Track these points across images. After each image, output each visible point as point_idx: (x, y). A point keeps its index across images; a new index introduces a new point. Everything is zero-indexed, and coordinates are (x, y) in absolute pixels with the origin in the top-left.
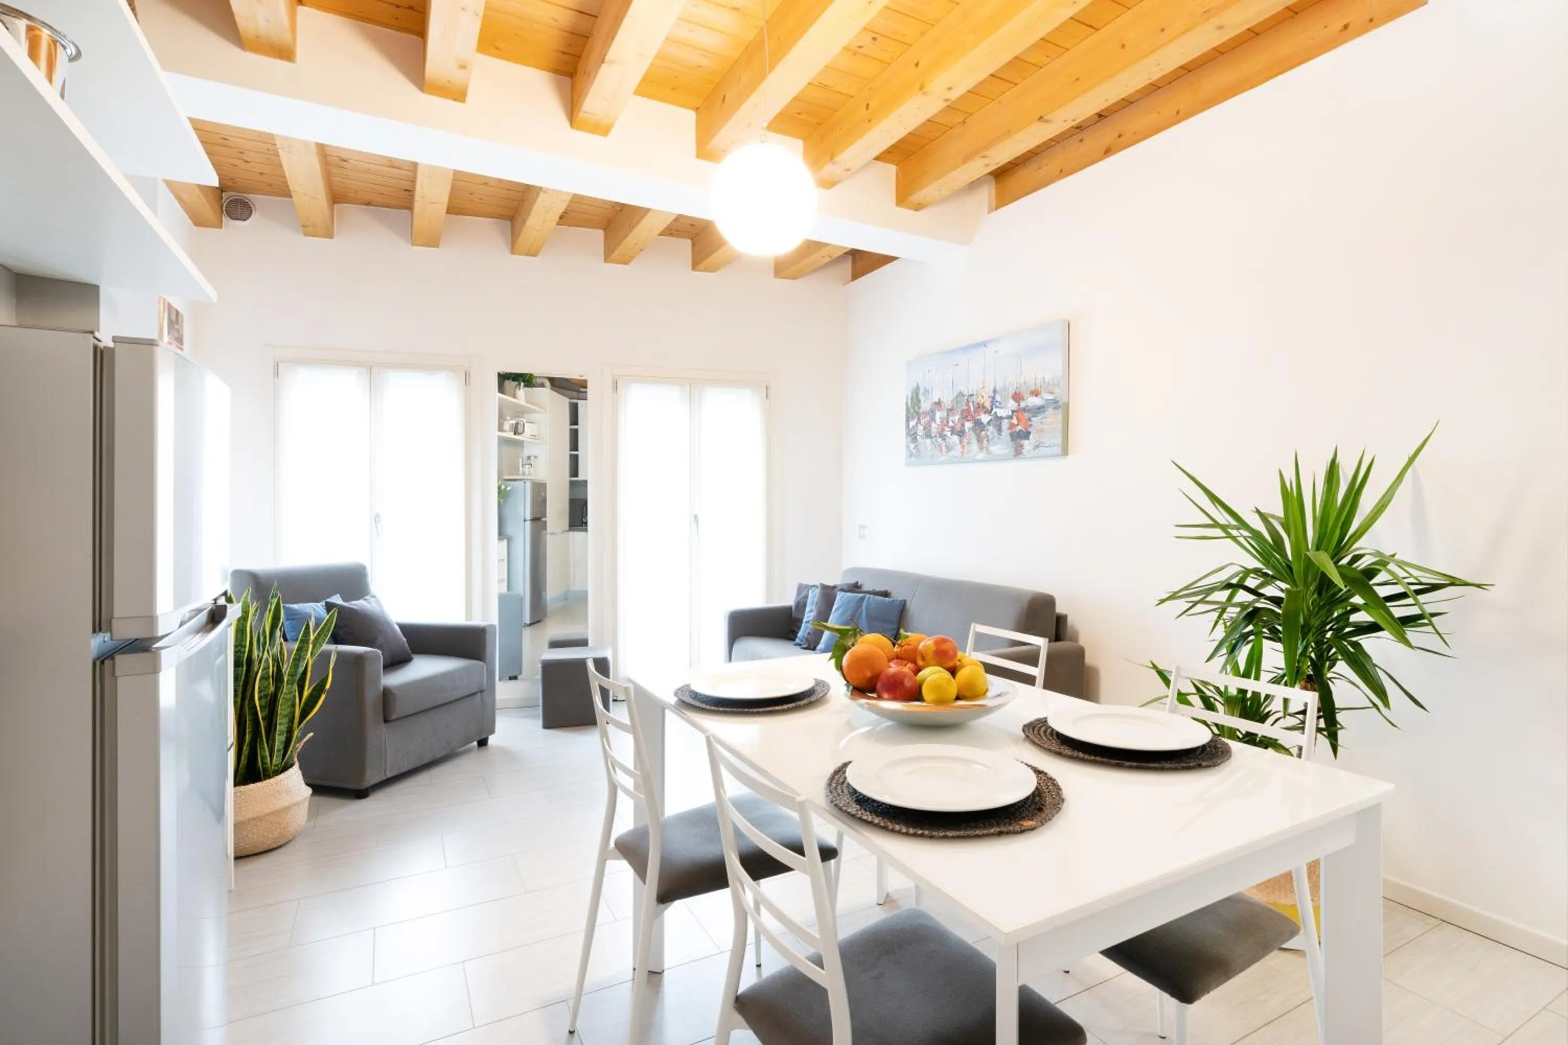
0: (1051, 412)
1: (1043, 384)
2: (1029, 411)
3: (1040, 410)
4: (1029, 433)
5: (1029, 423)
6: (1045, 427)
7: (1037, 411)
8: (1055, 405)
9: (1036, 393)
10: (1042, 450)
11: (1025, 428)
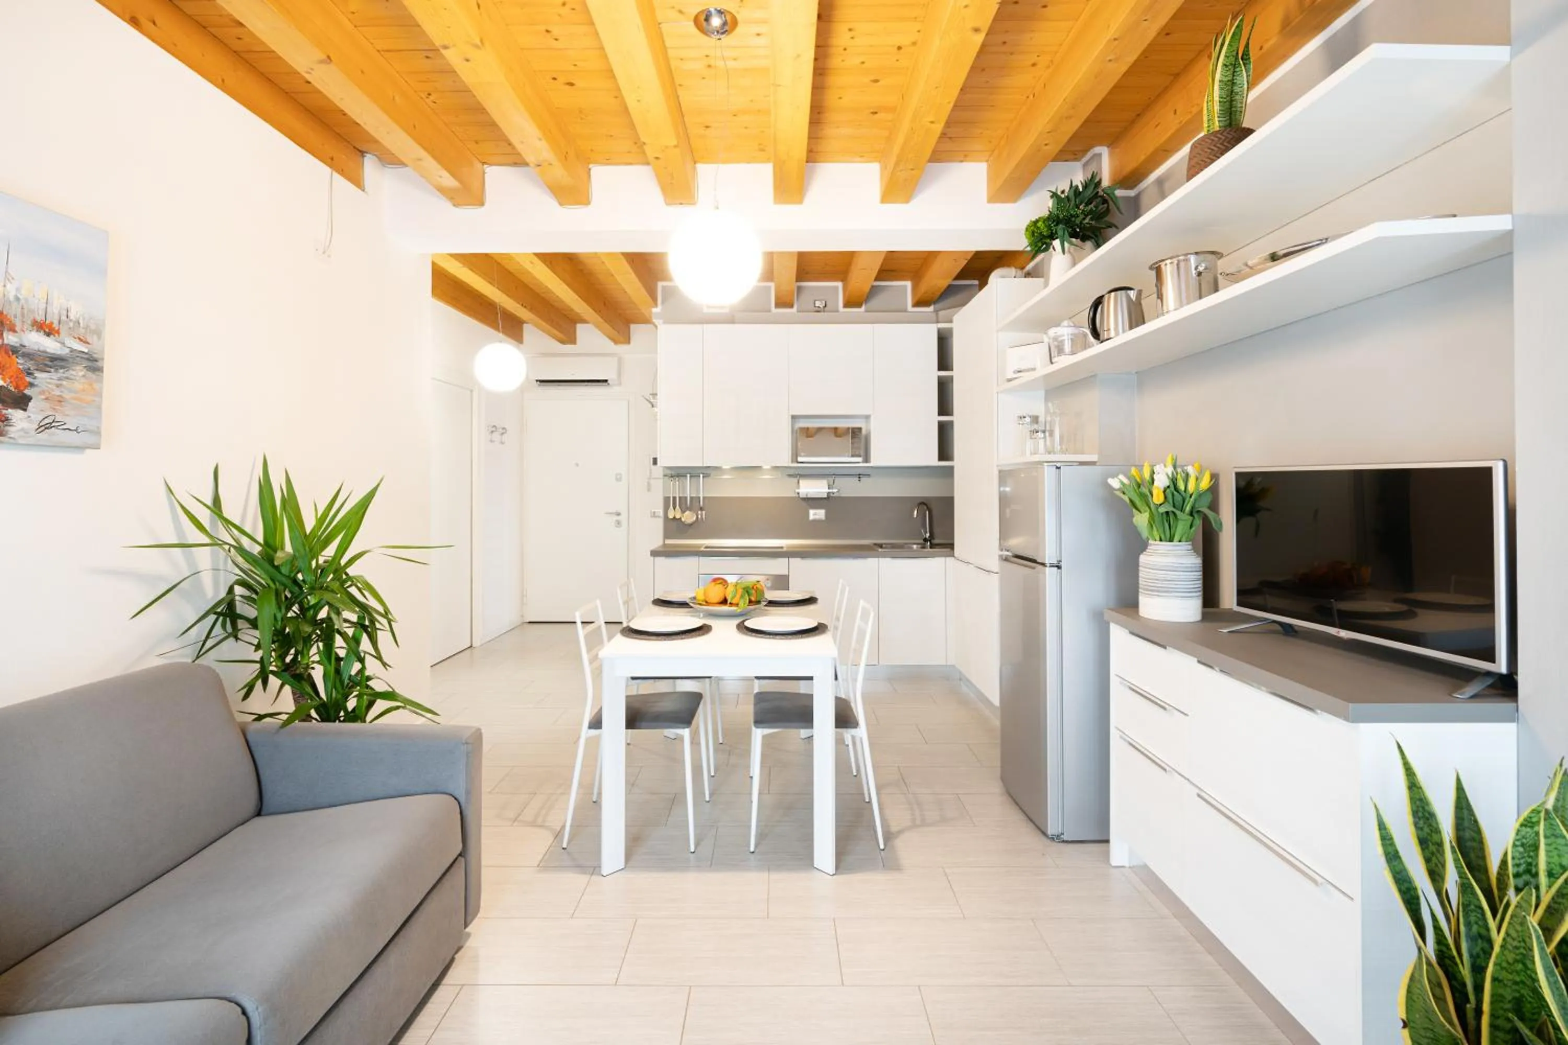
0: (81, 373)
1: (64, 318)
2: (28, 356)
3: (54, 362)
4: (29, 399)
5: (28, 379)
6: (67, 395)
7: (50, 363)
8: (90, 364)
9: (48, 330)
10: (57, 435)
11: (17, 387)
